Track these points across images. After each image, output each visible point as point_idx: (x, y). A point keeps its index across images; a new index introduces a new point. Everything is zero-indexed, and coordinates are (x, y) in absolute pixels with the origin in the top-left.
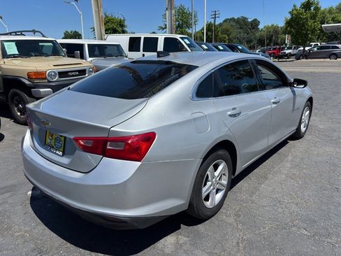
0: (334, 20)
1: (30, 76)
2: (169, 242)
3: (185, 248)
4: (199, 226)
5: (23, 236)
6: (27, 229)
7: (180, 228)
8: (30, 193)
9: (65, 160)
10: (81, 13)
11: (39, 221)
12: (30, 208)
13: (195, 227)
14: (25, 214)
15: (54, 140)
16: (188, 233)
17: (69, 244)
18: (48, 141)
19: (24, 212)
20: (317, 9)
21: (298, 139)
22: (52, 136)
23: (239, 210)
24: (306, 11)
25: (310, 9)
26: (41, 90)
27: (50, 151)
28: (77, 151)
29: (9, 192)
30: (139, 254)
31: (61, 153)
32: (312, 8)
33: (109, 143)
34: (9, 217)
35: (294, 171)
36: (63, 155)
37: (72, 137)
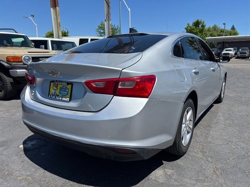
0: (211, 35)
1: (8, 60)
2: (158, 174)
3: (174, 177)
4: (177, 161)
5: (26, 179)
6: (28, 173)
7: (163, 164)
8: (22, 146)
9: (73, 104)
10: (36, 25)
11: (37, 166)
12: (26, 157)
13: (175, 162)
14: (23, 162)
15: (59, 90)
16: (172, 166)
17: (72, 182)
18: (52, 91)
19: (21, 161)
20: (203, 26)
21: (220, 103)
22: (57, 87)
23: (203, 149)
24: (196, 27)
25: (199, 27)
26: (18, 70)
27: (55, 100)
28: (88, 93)
29: (3, 146)
30: (138, 185)
31: (68, 99)
32: (200, 26)
33: (120, 83)
34: (7, 165)
35: (229, 122)
36: (70, 100)
37: (84, 81)
